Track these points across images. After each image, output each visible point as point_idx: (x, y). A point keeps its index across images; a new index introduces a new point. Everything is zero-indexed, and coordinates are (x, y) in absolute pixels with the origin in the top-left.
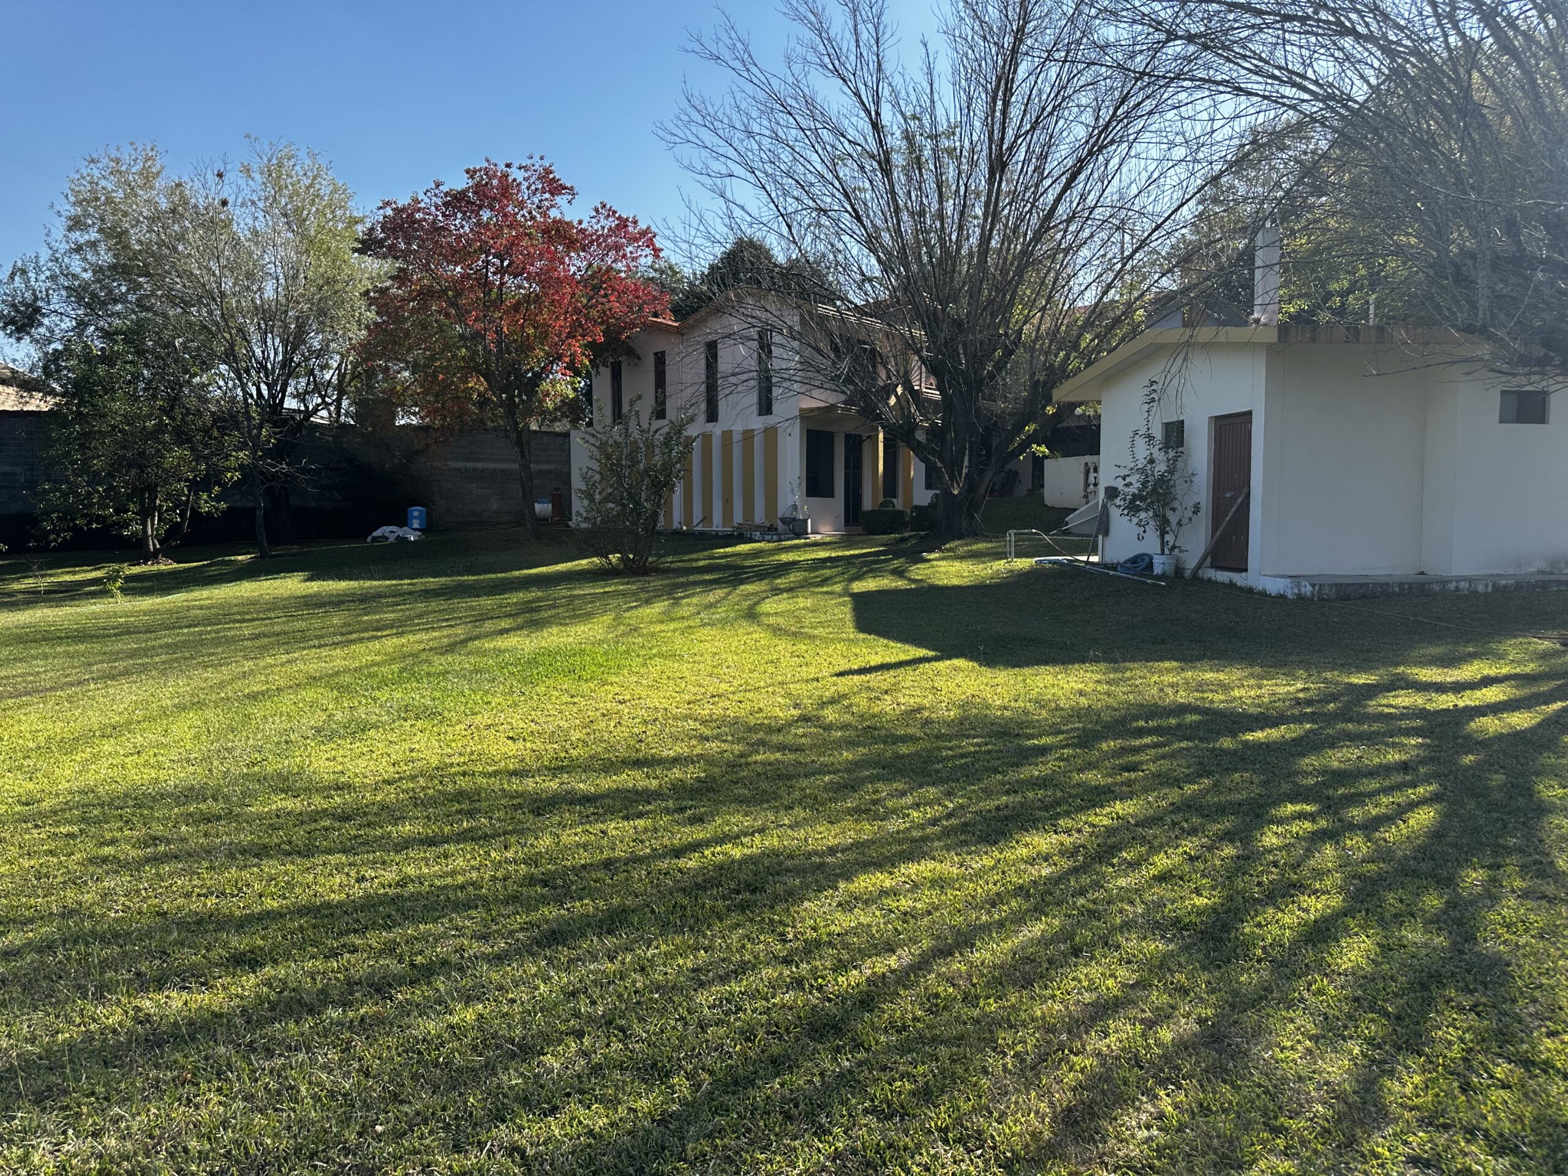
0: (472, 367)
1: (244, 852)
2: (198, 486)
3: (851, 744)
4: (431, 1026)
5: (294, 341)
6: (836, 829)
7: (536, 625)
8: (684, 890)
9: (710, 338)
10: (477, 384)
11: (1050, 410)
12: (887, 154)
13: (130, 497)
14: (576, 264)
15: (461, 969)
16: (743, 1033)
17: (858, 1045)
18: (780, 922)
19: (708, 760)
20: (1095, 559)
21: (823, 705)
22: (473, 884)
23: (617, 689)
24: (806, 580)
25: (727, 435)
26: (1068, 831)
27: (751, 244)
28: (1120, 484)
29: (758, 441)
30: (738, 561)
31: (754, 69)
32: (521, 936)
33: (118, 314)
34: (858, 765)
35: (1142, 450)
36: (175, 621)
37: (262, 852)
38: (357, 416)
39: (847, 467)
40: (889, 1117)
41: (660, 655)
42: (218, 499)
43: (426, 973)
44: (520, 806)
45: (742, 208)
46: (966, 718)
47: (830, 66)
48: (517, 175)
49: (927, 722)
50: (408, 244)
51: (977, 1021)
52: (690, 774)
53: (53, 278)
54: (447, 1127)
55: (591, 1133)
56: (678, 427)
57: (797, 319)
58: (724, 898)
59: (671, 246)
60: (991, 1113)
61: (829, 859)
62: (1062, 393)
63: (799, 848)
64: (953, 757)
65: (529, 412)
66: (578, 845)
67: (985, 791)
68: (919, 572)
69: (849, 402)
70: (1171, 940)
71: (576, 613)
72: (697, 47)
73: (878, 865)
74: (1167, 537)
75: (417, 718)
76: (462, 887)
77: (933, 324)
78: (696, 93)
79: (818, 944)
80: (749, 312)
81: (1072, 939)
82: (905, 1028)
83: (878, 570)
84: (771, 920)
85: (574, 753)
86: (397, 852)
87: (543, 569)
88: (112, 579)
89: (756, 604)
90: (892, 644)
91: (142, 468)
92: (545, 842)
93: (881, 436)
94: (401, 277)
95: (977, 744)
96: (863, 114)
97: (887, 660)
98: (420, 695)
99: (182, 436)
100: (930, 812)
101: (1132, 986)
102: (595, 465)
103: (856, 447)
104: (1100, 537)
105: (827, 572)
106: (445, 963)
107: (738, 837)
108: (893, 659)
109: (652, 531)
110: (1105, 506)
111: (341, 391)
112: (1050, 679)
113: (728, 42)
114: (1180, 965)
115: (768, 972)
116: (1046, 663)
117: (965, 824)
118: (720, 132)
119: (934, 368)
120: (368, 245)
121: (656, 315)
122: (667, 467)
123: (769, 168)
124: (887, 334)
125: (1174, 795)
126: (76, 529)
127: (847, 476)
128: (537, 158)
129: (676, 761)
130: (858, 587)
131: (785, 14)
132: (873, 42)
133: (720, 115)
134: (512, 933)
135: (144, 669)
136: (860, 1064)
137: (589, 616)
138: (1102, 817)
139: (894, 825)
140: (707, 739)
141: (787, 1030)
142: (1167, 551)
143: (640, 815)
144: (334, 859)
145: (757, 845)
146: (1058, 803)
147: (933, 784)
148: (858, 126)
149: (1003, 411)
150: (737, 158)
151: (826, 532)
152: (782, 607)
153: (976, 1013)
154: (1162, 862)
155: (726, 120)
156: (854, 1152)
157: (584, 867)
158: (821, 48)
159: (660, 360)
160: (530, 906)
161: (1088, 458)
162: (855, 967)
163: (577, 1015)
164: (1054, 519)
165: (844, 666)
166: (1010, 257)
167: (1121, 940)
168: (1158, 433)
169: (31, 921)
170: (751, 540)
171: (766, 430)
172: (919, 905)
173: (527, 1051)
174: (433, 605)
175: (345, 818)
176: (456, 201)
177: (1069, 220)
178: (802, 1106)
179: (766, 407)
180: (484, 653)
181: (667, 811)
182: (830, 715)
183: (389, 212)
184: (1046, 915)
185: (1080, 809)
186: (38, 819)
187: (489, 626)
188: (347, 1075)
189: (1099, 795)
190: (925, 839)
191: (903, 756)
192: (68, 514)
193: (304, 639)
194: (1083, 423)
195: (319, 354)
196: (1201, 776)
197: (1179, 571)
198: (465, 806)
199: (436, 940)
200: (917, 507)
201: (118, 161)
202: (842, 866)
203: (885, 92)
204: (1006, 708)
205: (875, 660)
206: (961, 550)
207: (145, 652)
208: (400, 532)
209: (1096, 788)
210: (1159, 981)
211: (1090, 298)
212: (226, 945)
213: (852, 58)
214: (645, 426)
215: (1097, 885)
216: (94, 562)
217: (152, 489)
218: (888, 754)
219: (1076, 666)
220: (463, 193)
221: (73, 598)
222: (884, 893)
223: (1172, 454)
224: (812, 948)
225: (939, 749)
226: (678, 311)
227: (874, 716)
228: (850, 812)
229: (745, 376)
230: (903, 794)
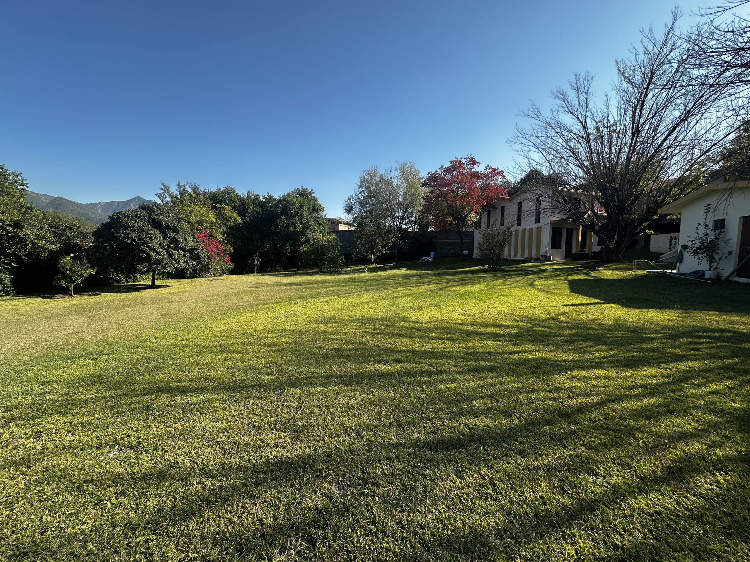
0: (449, 214)
1: (396, 335)
2: (383, 247)
3: (570, 328)
4: (443, 387)
5: (405, 211)
6: (566, 354)
7: (464, 284)
8: (513, 364)
9: (520, 201)
10: (450, 219)
11: (655, 217)
12: (588, 136)
13: (369, 250)
14: (479, 183)
15: (450, 373)
16: (535, 409)
17: (577, 423)
18: (546, 379)
19: (520, 328)
20: (675, 271)
21: (559, 315)
22: (452, 352)
23: (489, 304)
24: (550, 275)
25: (524, 230)
26: (665, 369)
27: (536, 171)
28: (689, 244)
29: (534, 232)
30: (526, 268)
31: (541, 117)
32: (465, 368)
33: (368, 207)
34: (573, 335)
35: (702, 231)
36: (378, 279)
37: (400, 335)
38: (419, 229)
39: (567, 239)
40: (591, 449)
41: (501, 295)
42: (387, 250)
43: (441, 372)
44: (463, 333)
45: (534, 160)
46: (617, 324)
47: (568, 111)
48: (464, 161)
49: (600, 324)
50: (434, 183)
51: (626, 426)
52: (514, 331)
53: (356, 200)
54: (448, 414)
55: (488, 426)
56: (509, 228)
57: (551, 192)
58: (526, 369)
59: (509, 174)
60: (633, 459)
61: (563, 363)
62: (661, 211)
63: (552, 358)
64: (612, 337)
65: (463, 226)
66: (480, 346)
67: (626, 350)
68: (595, 274)
69: (569, 217)
70: (719, 417)
71: (475, 282)
72: (522, 113)
73: (583, 368)
74: (712, 264)
75: (434, 306)
76: (449, 352)
77: (605, 190)
78: (520, 128)
79: (560, 388)
80: (534, 192)
81: (668, 407)
82: (595, 422)
83: (578, 273)
84: (543, 379)
85: (477, 321)
86: (432, 340)
87: (466, 269)
88: (365, 268)
89: (533, 281)
90: (584, 297)
91: (372, 243)
92: (470, 344)
93: (581, 229)
94: (432, 192)
95: (622, 334)
96: (579, 124)
97: (583, 302)
98: (436, 301)
99: (380, 235)
100: (603, 354)
101: (700, 430)
102: (482, 240)
103: (570, 233)
104: (678, 264)
105: (558, 273)
106: (445, 371)
107: (530, 352)
108: (585, 302)
109: (499, 259)
110: (681, 252)
111: (415, 222)
112: (654, 314)
113: (532, 110)
114: (725, 427)
115: (543, 394)
116: (652, 308)
117: (618, 360)
118: (527, 138)
119: (605, 205)
120: (424, 185)
121: (502, 195)
122: (504, 240)
123: (544, 147)
124: (585, 195)
125: (719, 363)
126: (358, 257)
127: (566, 242)
128: (469, 155)
129: (508, 326)
130: (570, 278)
131: (551, 97)
132: (585, 99)
133: (528, 133)
134: (462, 366)
135: (372, 289)
136: (578, 429)
137: (479, 283)
138: (682, 366)
139: (587, 356)
140: (518, 321)
141: (551, 412)
142: (712, 269)
143: (498, 341)
144: (417, 340)
145: (537, 355)
146: (660, 358)
147: (604, 345)
148: (577, 128)
149: (634, 218)
150: (533, 145)
151: (558, 260)
152: (542, 283)
153: (625, 424)
154: (713, 387)
155: (530, 134)
156: (577, 456)
157: (482, 352)
158: (565, 105)
159: (503, 208)
160: (468, 360)
161: (673, 235)
162: (575, 399)
163: (482, 392)
164: (656, 256)
165: (566, 303)
166: (640, 164)
167: (693, 412)
168: (711, 224)
169: (353, 343)
170: (530, 262)
171: (538, 228)
172: (599, 384)
173: (468, 399)
174: (437, 278)
175: (419, 330)
176: (447, 170)
177: (669, 148)
178: (557, 437)
179: (538, 221)
180: (451, 291)
181: (506, 341)
182: (562, 318)
183: (430, 175)
184: (656, 396)
185: (670, 362)
186: (354, 321)
187: (451, 284)
188: (422, 394)
189: (680, 357)
190: (601, 363)
191: (591, 334)
192: (357, 253)
193: (406, 285)
194: (670, 221)
195: (411, 213)
196: (733, 357)
197: (718, 277)
198: (448, 331)
199: (443, 365)
200: (594, 252)
201: (369, 171)
202: (569, 366)
203: (589, 114)
204: (634, 323)
205: (578, 302)
206: (612, 267)
207: (372, 285)
208: (428, 258)
209: (678, 355)
210: (714, 431)
211: (677, 175)
212: (393, 356)
213: (576, 106)
214: (498, 228)
215: (680, 390)
216: (361, 265)
217: (373, 248)
218: (585, 333)
219: (667, 310)
220: (449, 168)
221: (357, 272)
222: (585, 377)
223: (718, 232)
224: (558, 390)
225: (606, 333)
226: (510, 194)
227: (579, 320)
228: (570, 350)
229: (531, 212)
230: (592, 347)
